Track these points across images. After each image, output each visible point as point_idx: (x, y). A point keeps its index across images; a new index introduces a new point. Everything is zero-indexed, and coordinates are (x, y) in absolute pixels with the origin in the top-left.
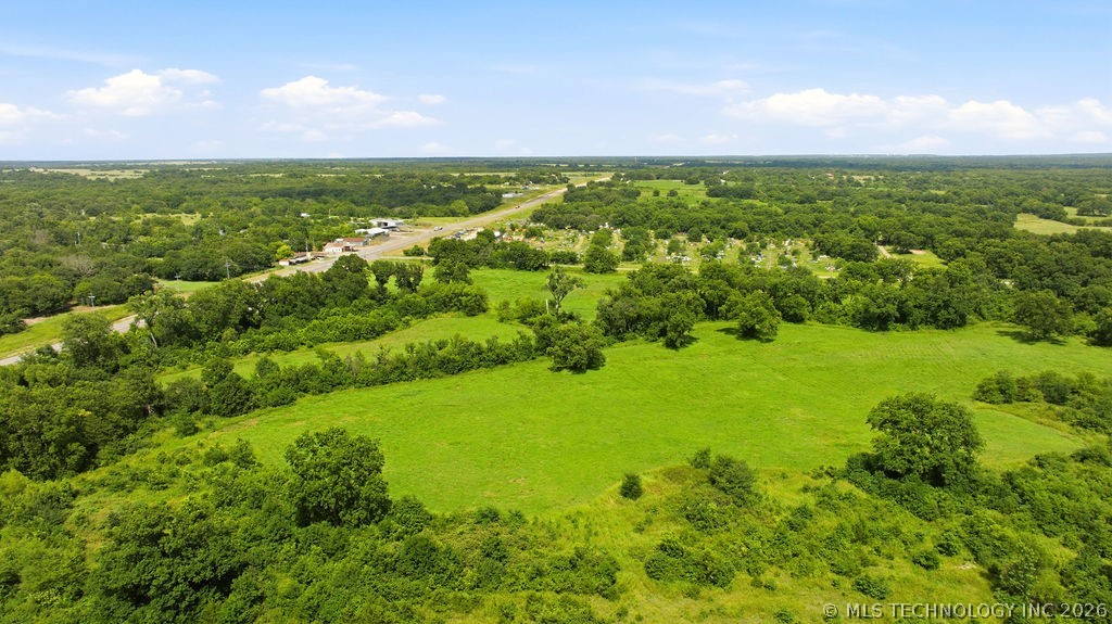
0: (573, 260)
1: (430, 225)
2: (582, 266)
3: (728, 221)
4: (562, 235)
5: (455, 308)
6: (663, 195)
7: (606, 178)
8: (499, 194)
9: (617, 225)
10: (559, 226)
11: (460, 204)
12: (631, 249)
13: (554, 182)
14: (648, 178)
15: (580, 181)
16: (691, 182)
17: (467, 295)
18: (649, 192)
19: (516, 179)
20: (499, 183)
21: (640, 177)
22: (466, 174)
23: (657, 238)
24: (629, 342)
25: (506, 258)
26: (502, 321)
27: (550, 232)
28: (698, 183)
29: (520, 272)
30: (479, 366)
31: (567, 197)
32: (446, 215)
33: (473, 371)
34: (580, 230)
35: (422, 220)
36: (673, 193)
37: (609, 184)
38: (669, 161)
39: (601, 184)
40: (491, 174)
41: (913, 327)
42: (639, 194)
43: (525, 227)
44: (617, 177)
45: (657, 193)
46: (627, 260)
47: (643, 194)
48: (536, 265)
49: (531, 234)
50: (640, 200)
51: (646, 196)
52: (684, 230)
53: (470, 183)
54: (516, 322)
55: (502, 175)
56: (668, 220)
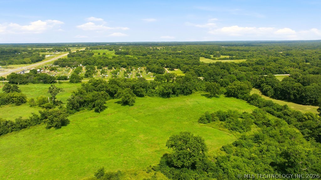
0: (65, 78)
1: (13, 68)
2: (69, 81)
3: (121, 62)
4: (64, 69)
5: (11, 103)
6: (101, 54)
7: (84, 49)
8: (44, 56)
9: (84, 65)
10: (63, 66)
11: (28, 59)
12: (87, 73)
13: (65, 51)
14: (97, 49)
15: (74, 50)
16: (110, 50)
17: (16, 97)
18: (97, 53)
19: (52, 50)
20: (45, 52)
21: (94, 49)
22: (34, 49)
23: (98, 69)
24: (82, 111)
25: (39, 79)
26: (31, 106)
27: (60, 69)
28: (113, 50)
29: (45, 85)
30: (12, 131)
31: (68, 56)
32: (22, 63)
33: (8, 134)
34: (71, 67)
35: (10, 66)
36: (104, 54)
37: (84, 51)
38: (105, 44)
39: (81, 51)
40: (43, 49)
41: (177, 95)
42: (93, 54)
43: (50, 67)
44: (87, 49)
45: (99, 54)
46: (86, 77)
47: (95, 54)
48: (51, 82)
49: (52, 69)
50: (94, 56)
51: (96, 55)
52: (106, 66)
53: (34, 52)
54: (37, 107)
55: (47, 49)
56: (101, 63)
